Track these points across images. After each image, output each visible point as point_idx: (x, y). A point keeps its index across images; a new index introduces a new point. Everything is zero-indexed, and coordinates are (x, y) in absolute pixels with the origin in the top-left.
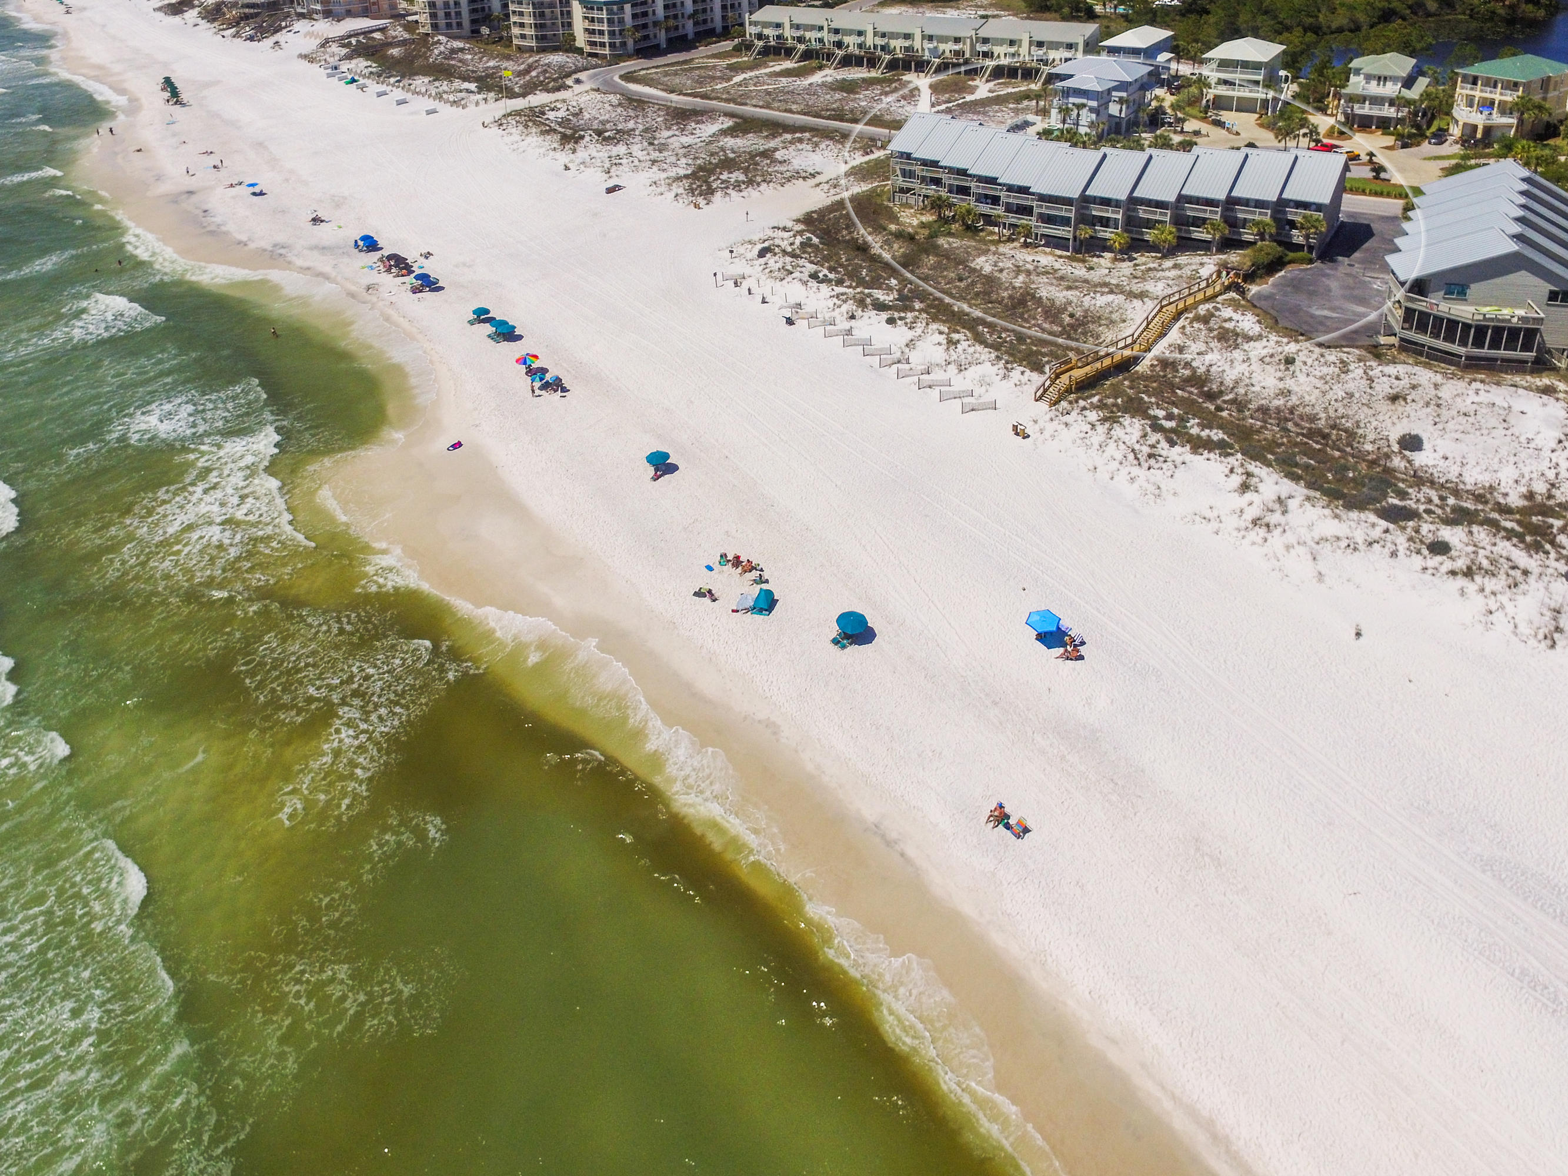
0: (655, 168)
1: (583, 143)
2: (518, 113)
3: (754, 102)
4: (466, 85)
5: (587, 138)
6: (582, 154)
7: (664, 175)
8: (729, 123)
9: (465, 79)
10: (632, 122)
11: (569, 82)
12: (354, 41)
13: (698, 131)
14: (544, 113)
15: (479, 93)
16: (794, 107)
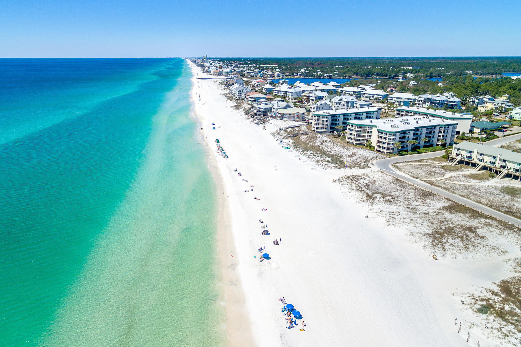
0: (412, 225)
1: (376, 200)
2: (348, 178)
3: (459, 192)
4: (327, 159)
5: (378, 199)
6: (376, 207)
7: (417, 230)
8: (447, 204)
9: (327, 155)
10: (398, 192)
11: (370, 164)
12: (289, 130)
13: (431, 205)
14: (358, 180)
15: (332, 163)
16: (483, 201)
